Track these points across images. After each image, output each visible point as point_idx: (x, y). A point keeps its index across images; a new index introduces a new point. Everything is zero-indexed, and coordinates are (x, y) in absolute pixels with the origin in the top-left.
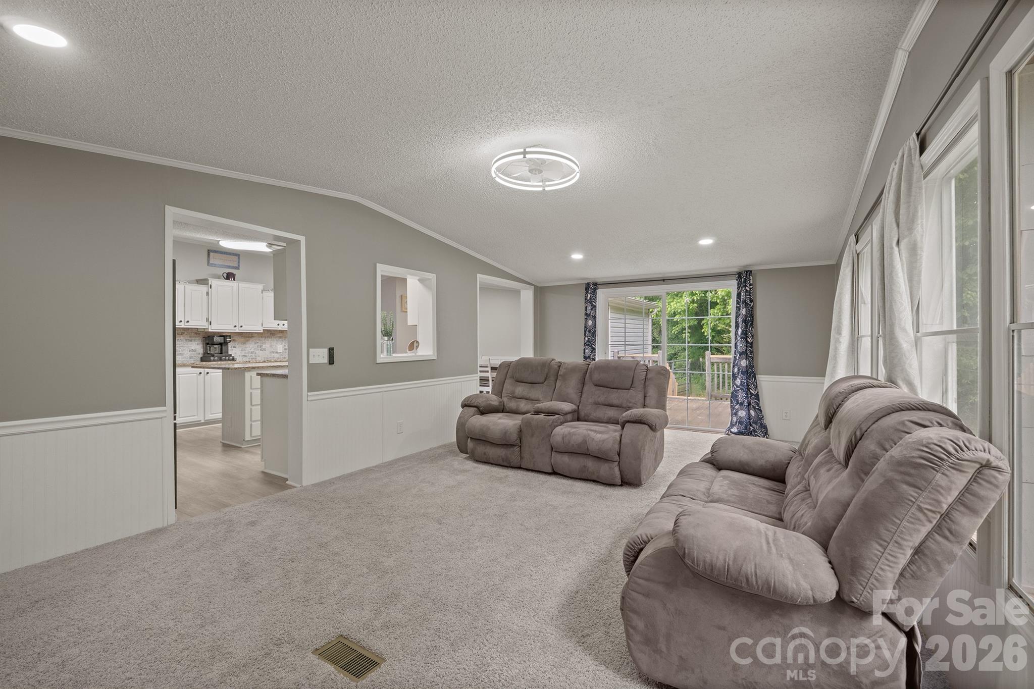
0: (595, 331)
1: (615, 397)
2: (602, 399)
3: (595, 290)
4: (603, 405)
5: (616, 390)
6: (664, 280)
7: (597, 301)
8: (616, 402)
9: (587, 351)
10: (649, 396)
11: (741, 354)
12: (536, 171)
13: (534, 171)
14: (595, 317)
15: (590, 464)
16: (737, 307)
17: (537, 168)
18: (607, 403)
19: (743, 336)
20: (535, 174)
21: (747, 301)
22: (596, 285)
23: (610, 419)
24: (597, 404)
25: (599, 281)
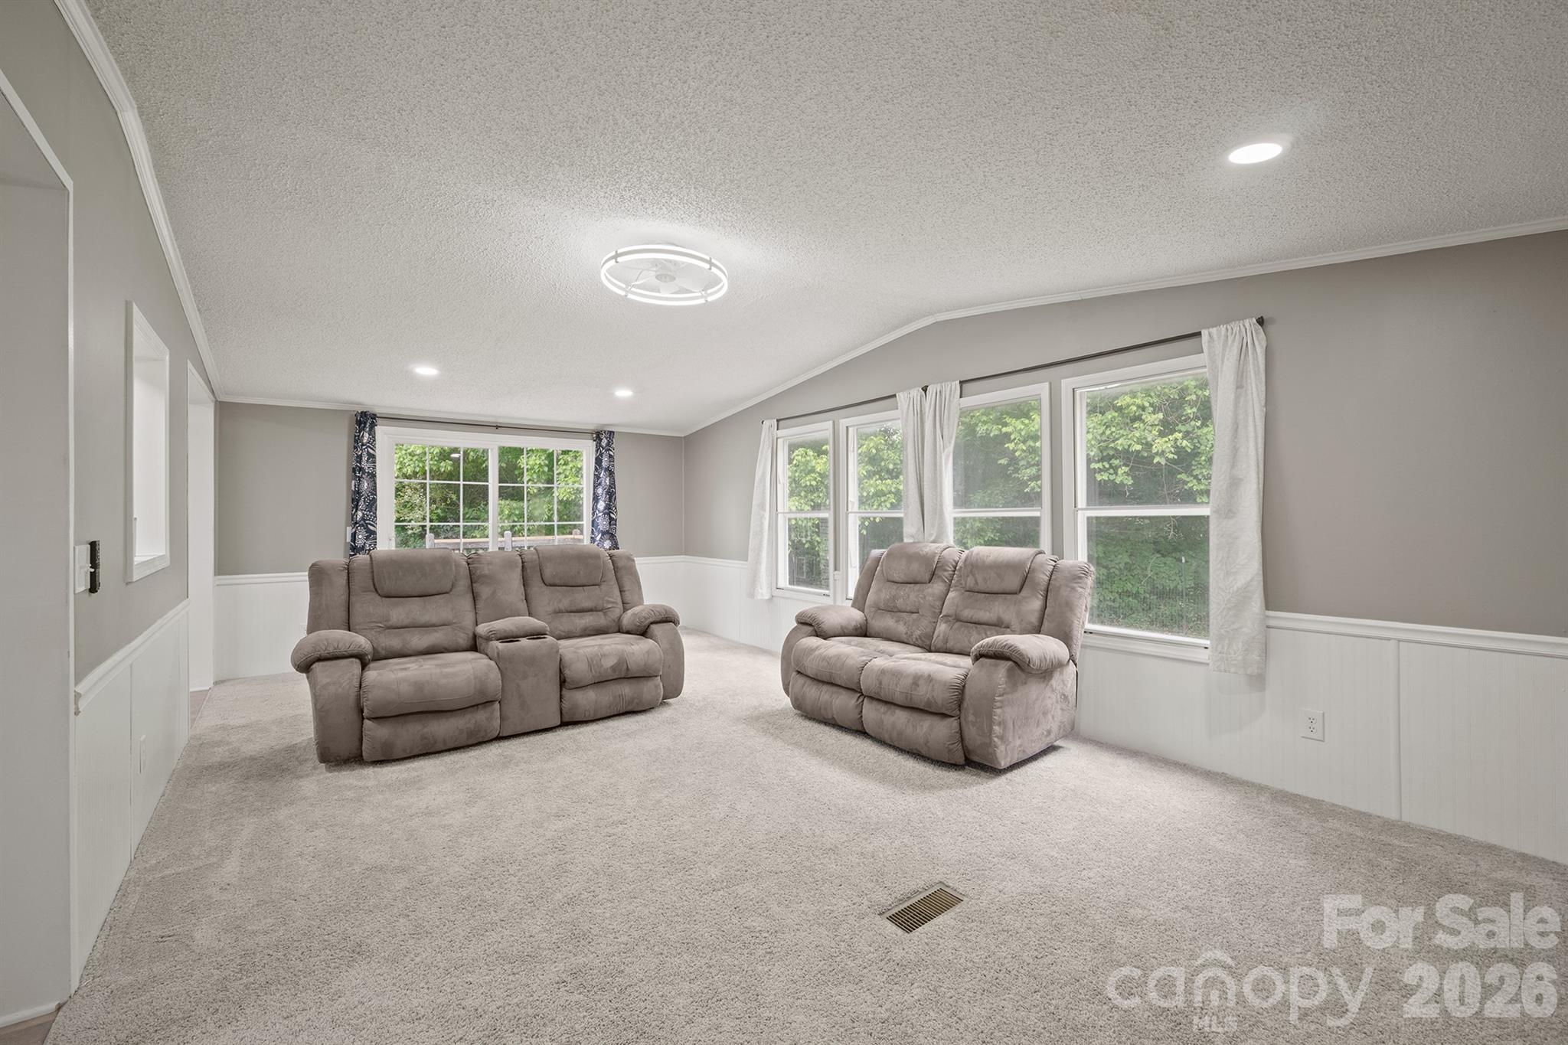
0: (375, 500)
1: (583, 598)
2: (565, 603)
3: (373, 425)
4: (568, 612)
5: (581, 588)
6: (497, 427)
7: (377, 446)
8: (586, 604)
9: (360, 537)
10: (628, 590)
11: (604, 533)
12: (666, 278)
13: (663, 278)
14: (373, 476)
15: (626, 690)
16: (595, 475)
17: (666, 273)
18: (574, 609)
19: (607, 511)
20: (665, 282)
21: (604, 466)
22: (375, 419)
23: (585, 629)
24: (558, 612)
25: (377, 411)
